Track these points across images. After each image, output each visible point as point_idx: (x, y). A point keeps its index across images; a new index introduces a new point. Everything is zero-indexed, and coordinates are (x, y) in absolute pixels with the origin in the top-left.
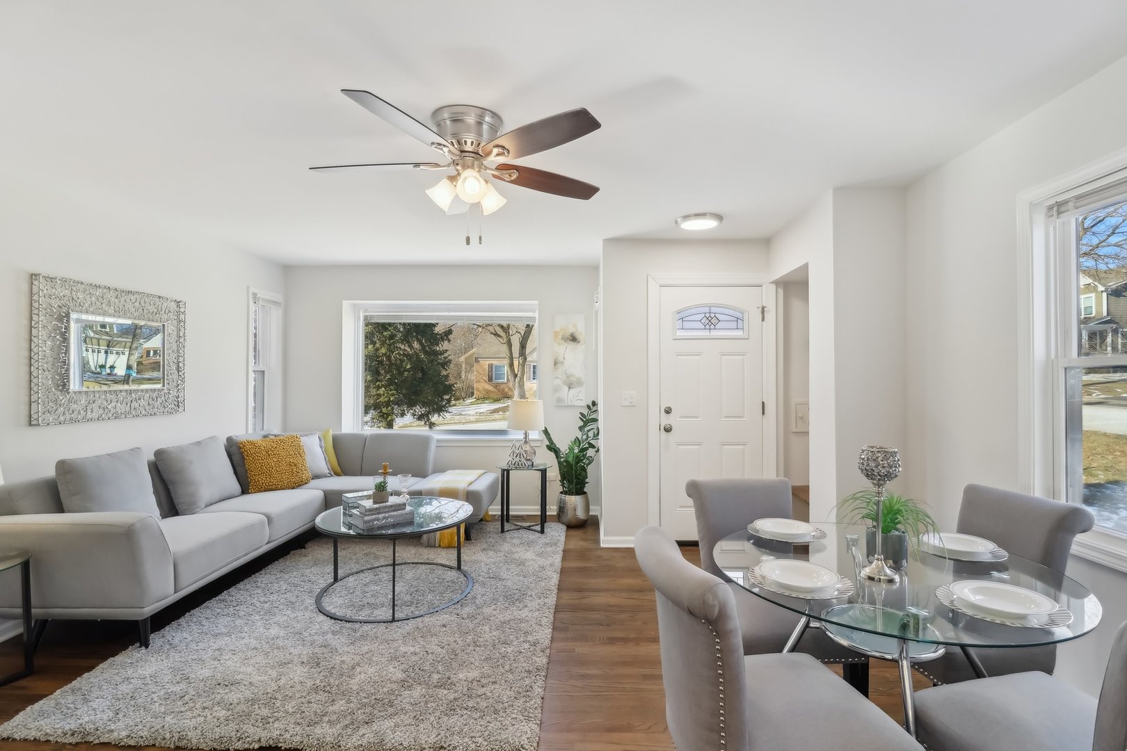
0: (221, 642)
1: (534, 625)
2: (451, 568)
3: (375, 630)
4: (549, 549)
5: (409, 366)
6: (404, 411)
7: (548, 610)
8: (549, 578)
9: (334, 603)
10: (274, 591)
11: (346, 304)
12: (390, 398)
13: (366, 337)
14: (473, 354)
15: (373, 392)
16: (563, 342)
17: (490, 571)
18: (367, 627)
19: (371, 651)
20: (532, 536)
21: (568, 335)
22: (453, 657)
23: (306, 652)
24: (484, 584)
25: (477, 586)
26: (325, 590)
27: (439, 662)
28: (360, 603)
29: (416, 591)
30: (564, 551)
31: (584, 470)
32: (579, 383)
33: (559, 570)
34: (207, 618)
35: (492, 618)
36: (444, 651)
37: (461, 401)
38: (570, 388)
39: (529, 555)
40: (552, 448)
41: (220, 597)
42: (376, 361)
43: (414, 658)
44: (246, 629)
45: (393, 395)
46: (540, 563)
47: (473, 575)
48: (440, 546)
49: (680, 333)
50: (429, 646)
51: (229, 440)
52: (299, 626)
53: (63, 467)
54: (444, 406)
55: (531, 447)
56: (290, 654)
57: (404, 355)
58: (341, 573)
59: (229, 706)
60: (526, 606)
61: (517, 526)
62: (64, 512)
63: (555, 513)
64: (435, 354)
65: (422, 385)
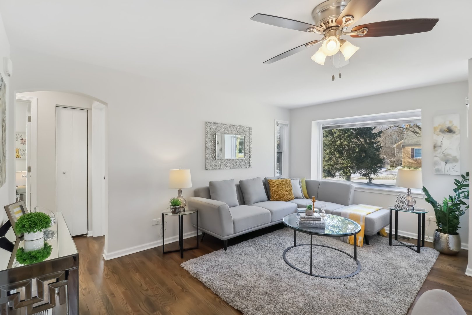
0: (245, 258)
1: (390, 311)
2: (351, 257)
3: (301, 276)
4: (420, 264)
5: (357, 150)
6: (355, 171)
7: (403, 305)
8: (413, 284)
9: (291, 256)
10: (271, 243)
11: (314, 123)
12: (348, 165)
14: (401, 143)
15: (340, 162)
16: (440, 133)
17: (374, 266)
18: (298, 273)
19: (295, 286)
20: (410, 252)
21: (445, 128)
22: (331, 308)
23: (270, 274)
24: (366, 273)
25: (362, 272)
26: (289, 249)
27: (323, 308)
28: (300, 260)
29: (328, 264)
30: (432, 269)
31: (456, 218)
32: (455, 160)
33: (423, 281)
34: (246, 246)
35: (363, 295)
36: (328, 302)
37: (394, 168)
38: (446, 163)
39: (404, 264)
40: (430, 200)
41: (253, 239)
42: (342, 148)
43: (312, 299)
44: (255, 255)
45: (349, 163)
46: (410, 272)
47: (362, 265)
50: (322, 296)
51: (265, 179)
52: (272, 261)
53: (211, 183)
54: (377, 170)
55: (412, 198)
56: (265, 273)
57: (356, 145)
58: (298, 243)
59: (235, 285)
60: (389, 297)
61: (402, 243)
62: (211, 199)
63: (432, 241)
64: (372, 143)
65: (365, 159)
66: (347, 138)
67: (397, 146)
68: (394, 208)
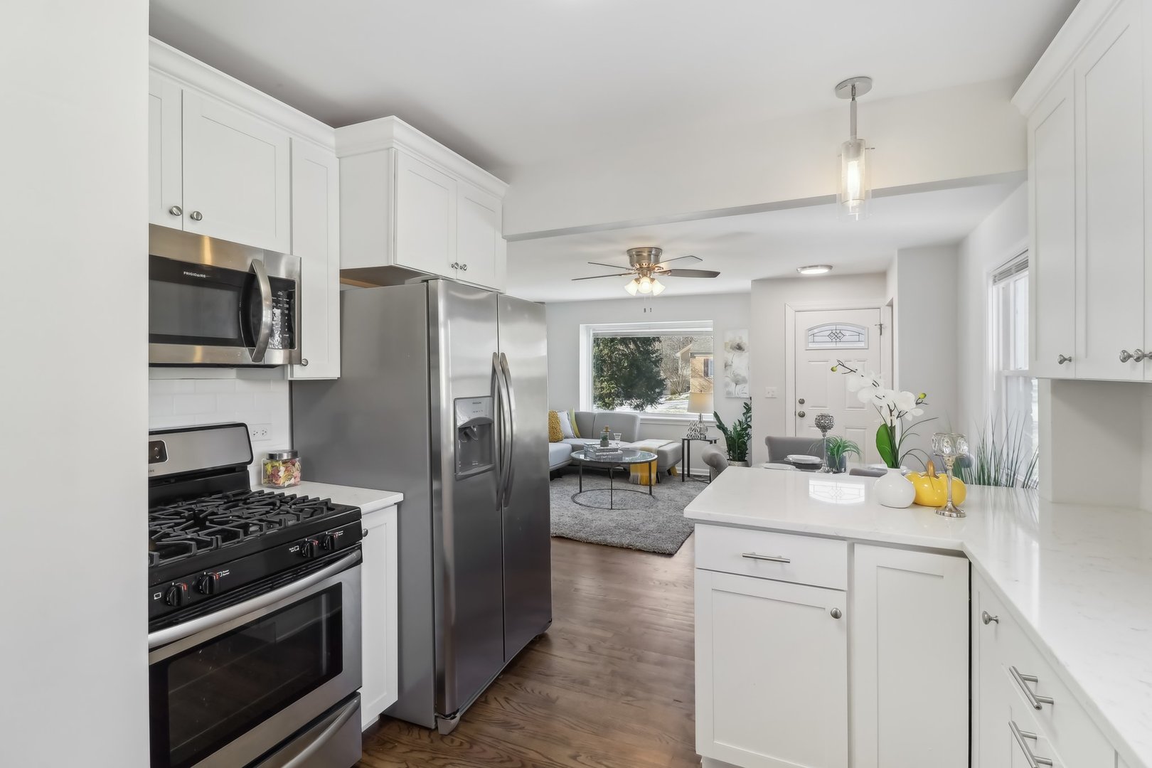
2: (645, 494)
3: (601, 511)
5: (626, 364)
6: (623, 401)
9: (581, 500)
11: (582, 326)
12: (611, 391)
13: (594, 341)
14: (689, 350)
15: (599, 385)
16: (731, 350)
17: (670, 497)
18: (597, 510)
19: (601, 517)
21: (735, 345)
24: (665, 502)
25: (660, 502)
26: (576, 495)
28: (594, 501)
29: (624, 500)
31: (745, 444)
32: (744, 381)
37: (677, 395)
38: (736, 384)
40: (721, 427)
45: (613, 388)
47: (658, 498)
48: (640, 484)
49: (811, 346)
50: (629, 519)
54: (656, 398)
55: (704, 426)
57: (623, 355)
61: (694, 479)
64: (648, 353)
65: (637, 380)
66: (609, 344)
67: (682, 354)
68: (686, 438)
